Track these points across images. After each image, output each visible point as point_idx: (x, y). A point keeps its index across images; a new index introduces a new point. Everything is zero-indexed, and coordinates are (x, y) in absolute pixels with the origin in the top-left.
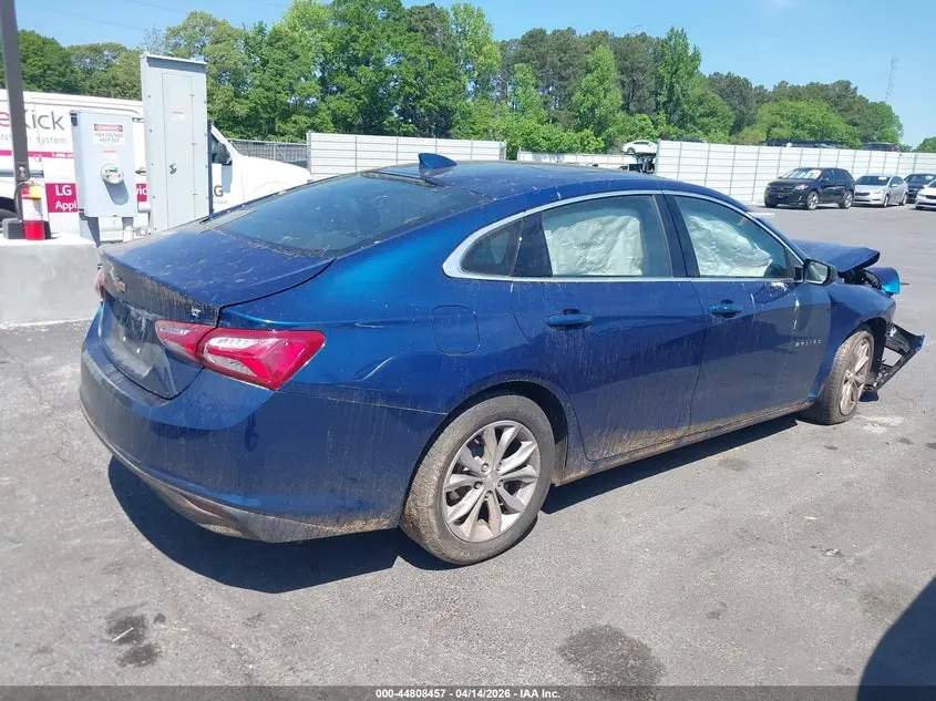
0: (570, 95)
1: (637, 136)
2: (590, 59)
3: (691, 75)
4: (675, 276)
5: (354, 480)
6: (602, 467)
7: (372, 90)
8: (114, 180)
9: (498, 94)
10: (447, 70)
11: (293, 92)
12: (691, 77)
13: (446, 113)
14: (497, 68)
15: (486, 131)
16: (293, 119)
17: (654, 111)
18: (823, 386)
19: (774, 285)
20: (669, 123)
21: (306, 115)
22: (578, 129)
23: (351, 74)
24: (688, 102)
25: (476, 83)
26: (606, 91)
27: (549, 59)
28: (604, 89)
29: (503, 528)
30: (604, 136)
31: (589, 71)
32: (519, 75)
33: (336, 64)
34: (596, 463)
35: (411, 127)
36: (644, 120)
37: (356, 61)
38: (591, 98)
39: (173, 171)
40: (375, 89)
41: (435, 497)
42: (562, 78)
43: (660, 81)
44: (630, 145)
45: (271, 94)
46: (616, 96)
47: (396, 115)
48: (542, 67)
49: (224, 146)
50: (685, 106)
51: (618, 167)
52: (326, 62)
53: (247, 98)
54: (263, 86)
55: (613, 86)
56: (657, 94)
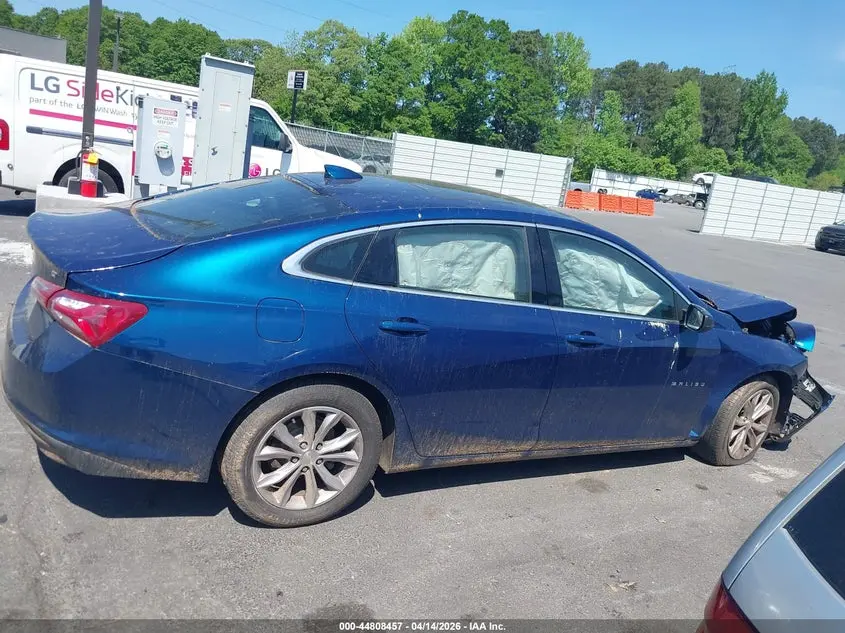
0: (653, 124)
1: (711, 168)
2: (678, 92)
3: (775, 116)
4: (534, 302)
5: (165, 435)
6: (436, 463)
7: (471, 102)
8: (164, 155)
9: (586, 115)
10: (541, 90)
11: (401, 95)
12: (774, 119)
13: (533, 127)
14: (588, 93)
15: (569, 147)
16: (398, 118)
17: (733, 146)
18: (706, 427)
19: (653, 324)
20: (746, 158)
21: (409, 116)
22: (657, 155)
23: (454, 85)
24: (769, 142)
25: (567, 104)
26: (688, 123)
27: (638, 90)
28: (686, 121)
29: (319, 502)
30: (679, 165)
31: (674, 104)
32: (608, 101)
33: (443, 75)
34: (429, 459)
35: (500, 137)
36: (720, 154)
37: (461, 73)
38: (673, 129)
39: (215, 153)
40: (473, 101)
41: (244, 463)
42: (648, 108)
43: (743, 120)
44: (701, 175)
45: (382, 95)
46: (698, 129)
47: (489, 125)
48: (631, 94)
49: (286, 136)
50: (765, 145)
51: (688, 194)
52: (435, 72)
53: (361, 97)
54: (376, 88)
55: (695, 119)
56: (738, 131)
